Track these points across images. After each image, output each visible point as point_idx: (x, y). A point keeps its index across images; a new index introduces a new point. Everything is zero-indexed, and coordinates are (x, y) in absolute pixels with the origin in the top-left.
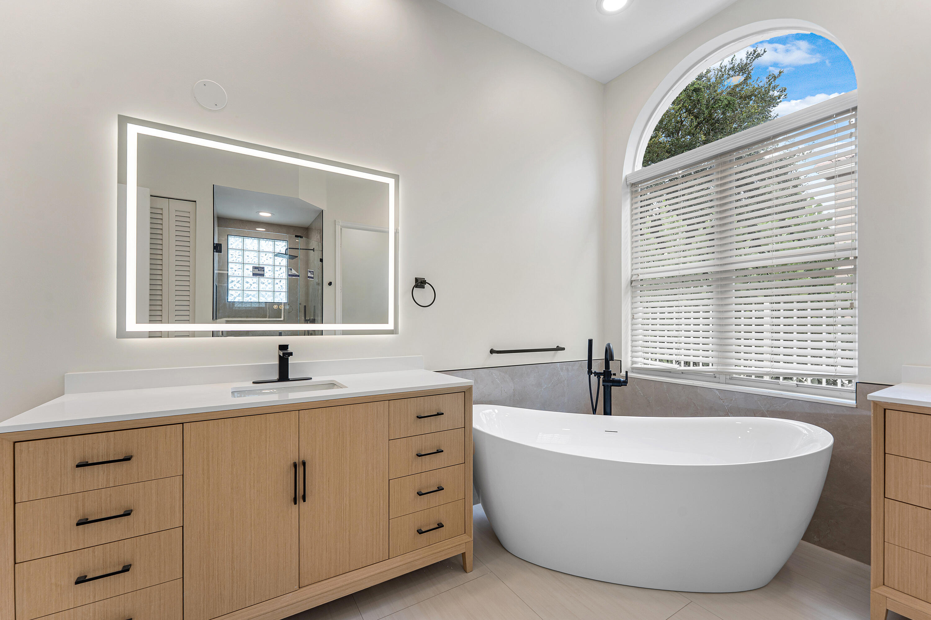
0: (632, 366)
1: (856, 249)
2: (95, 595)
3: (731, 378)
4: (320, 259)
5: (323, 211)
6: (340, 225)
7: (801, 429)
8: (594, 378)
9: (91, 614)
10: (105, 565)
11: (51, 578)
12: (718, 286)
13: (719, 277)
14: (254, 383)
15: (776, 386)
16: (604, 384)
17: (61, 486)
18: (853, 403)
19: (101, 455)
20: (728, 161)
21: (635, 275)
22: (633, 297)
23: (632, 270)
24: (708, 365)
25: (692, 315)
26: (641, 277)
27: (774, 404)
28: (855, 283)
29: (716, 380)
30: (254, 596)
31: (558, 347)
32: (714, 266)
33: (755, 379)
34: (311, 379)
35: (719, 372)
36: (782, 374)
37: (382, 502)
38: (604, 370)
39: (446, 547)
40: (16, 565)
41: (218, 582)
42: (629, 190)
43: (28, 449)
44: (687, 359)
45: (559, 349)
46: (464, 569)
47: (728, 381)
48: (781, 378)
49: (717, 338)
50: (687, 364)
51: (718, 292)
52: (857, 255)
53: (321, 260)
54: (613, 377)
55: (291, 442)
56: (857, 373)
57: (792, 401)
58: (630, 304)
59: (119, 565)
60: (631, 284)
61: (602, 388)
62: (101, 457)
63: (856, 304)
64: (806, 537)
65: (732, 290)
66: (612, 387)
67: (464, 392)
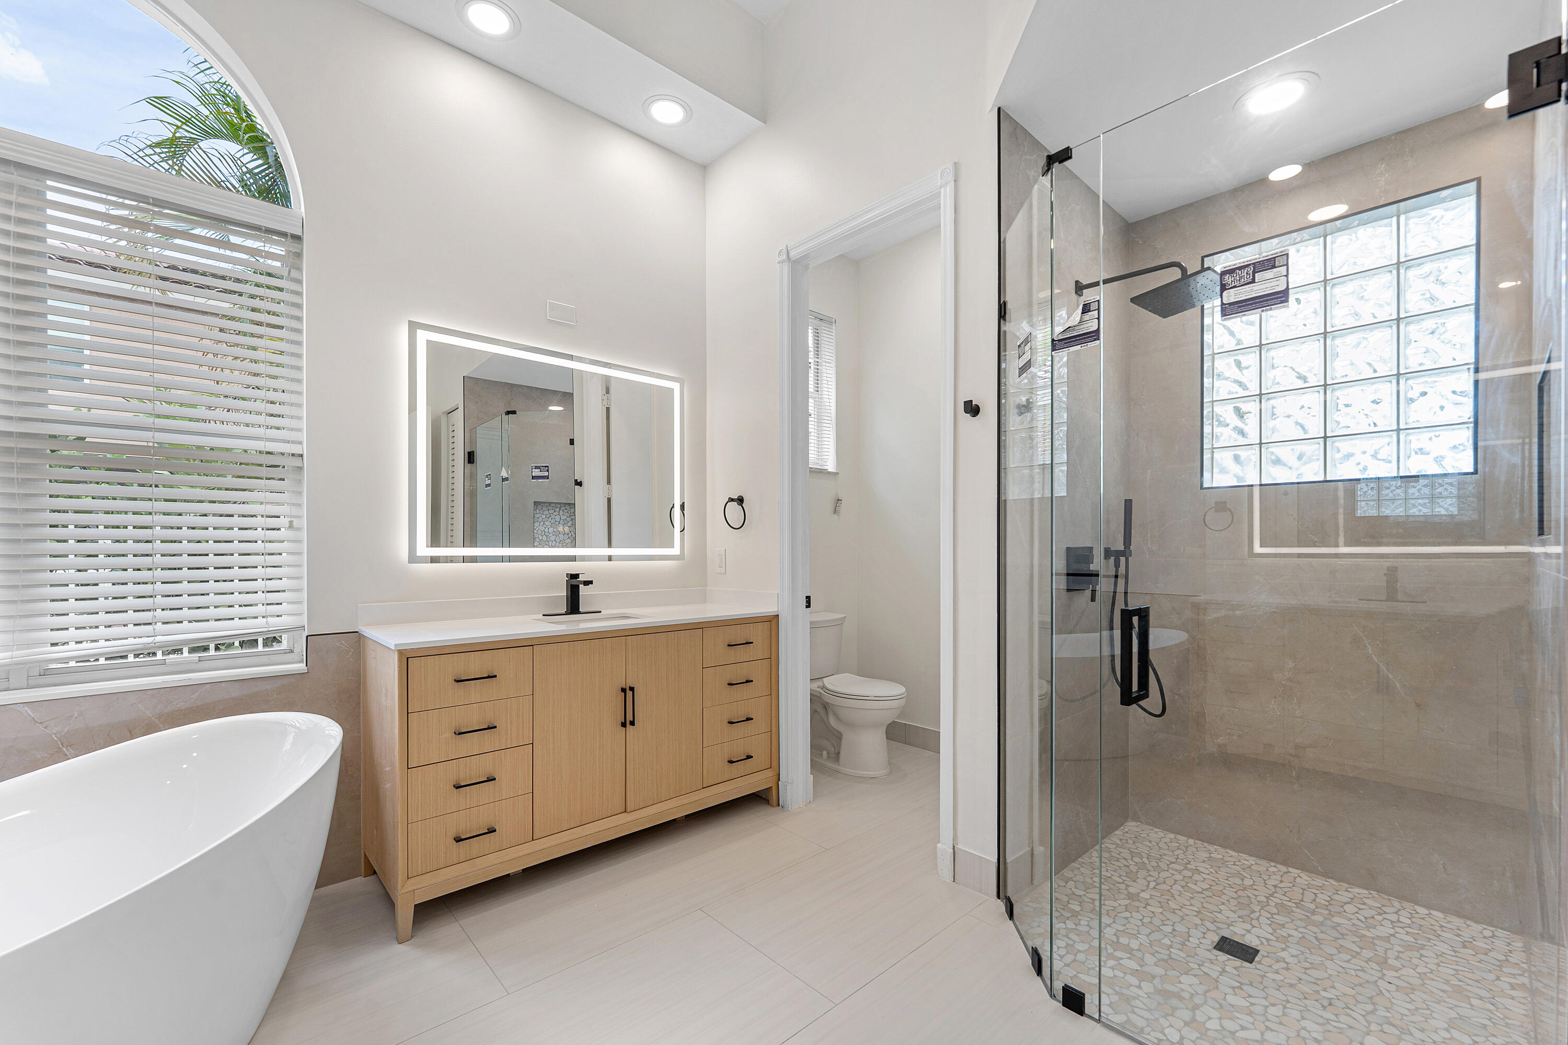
3: (42, 673)
15: (164, 669)
18: (302, 667)
27: (173, 700)
33: (135, 660)
36: (185, 642)
48: (186, 650)
56: (303, 623)
57: (208, 686)
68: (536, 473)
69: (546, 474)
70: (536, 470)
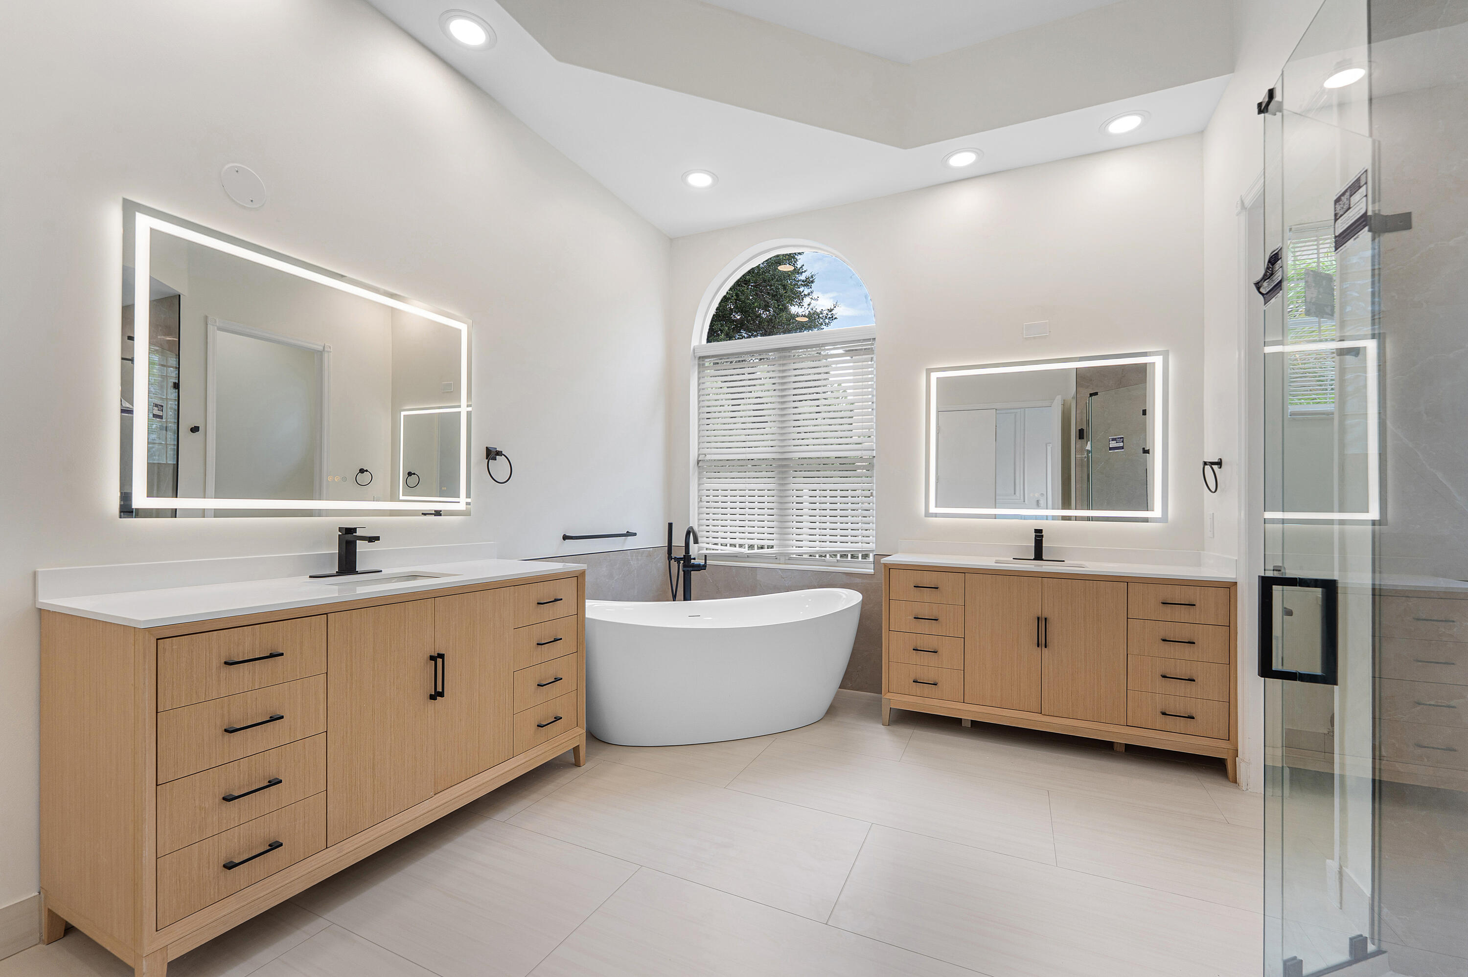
0: (699, 552)
1: (873, 450)
2: (240, 816)
3: (789, 558)
4: (175, 383)
5: (179, 296)
6: (216, 326)
7: (842, 594)
8: (674, 564)
9: (236, 840)
10: (250, 781)
11: (194, 800)
12: (779, 472)
13: (780, 464)
14: (311, 577)
15: (824, 563)
16: (685, 569)
17: (205, 690)
18: (872, 569)
19: (247, 652)
20: (787, 356)
21: (702, 454)
22: (699, 479)
23: (699, 449)
24: (772, 547)
25: (738, 499)
26: (708, 457)
27: (822, 578)
28: (873, 476)
29: (777, 561)
30: (394, 806)
31: (628, 532)
32: (776, 452)
33: (809, 558)
34: (381, 571)
35: (781, 553)
36: (827, 552)
37: (507, 696)
38: (684, 555)
39: (564, 741)
40: (159, 787)
41: (360, 793)
42: (696, 362)
43: (172, 647)
44: (751, 542)
45: (629, 534)
46: (577, 764)
47: (786, 562)
48: (828, 555)
49: (778, 521)
50: (751, 547)
51: (780, 478)
52: (874, 455)
53: (176, 386)
54: (692, 561)
55: (428, 633)
56: (874, 548)
58: (697, 486)
59: (264, 779)
60: (698, 464)
61: (681, 573)
62: (247, 654)
63: (874, 494)
64: (842, 686)
65: (790, 477)
66: (692, 572)
67: (577, 577)
68: (1113, 444)
69: (1121, 445)
70: (1113, 442)
